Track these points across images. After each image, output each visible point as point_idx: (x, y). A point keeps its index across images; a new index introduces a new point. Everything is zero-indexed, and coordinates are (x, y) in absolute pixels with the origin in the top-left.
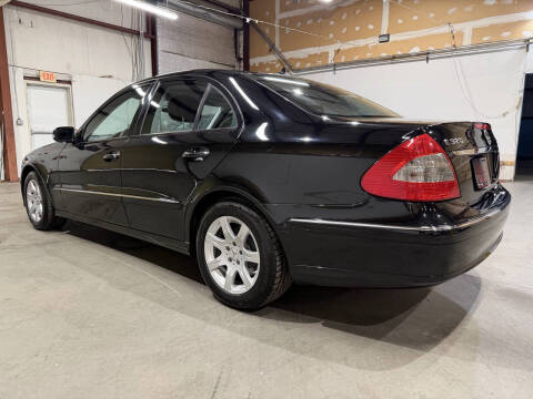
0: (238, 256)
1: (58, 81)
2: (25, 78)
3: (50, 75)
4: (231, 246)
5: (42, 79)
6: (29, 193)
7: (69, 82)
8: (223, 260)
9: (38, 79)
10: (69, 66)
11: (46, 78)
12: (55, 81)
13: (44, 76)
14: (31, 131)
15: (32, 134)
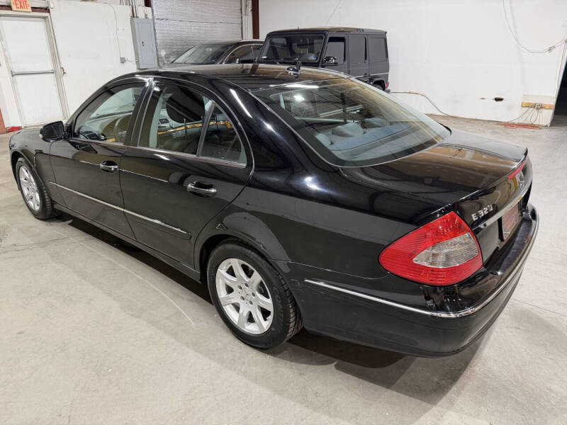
0: (250, 297)
1: (34, 9)
3: (23, 3)
4: (243, 286)
5: (14, 7)
6: (22, 179)
7: (47, 10)
8: (235, 297)
9: (9, 7)
11: (19, 6)
12: (30, 10)
13: (16, 4)
14: (11, 71)
15: (13, 76)
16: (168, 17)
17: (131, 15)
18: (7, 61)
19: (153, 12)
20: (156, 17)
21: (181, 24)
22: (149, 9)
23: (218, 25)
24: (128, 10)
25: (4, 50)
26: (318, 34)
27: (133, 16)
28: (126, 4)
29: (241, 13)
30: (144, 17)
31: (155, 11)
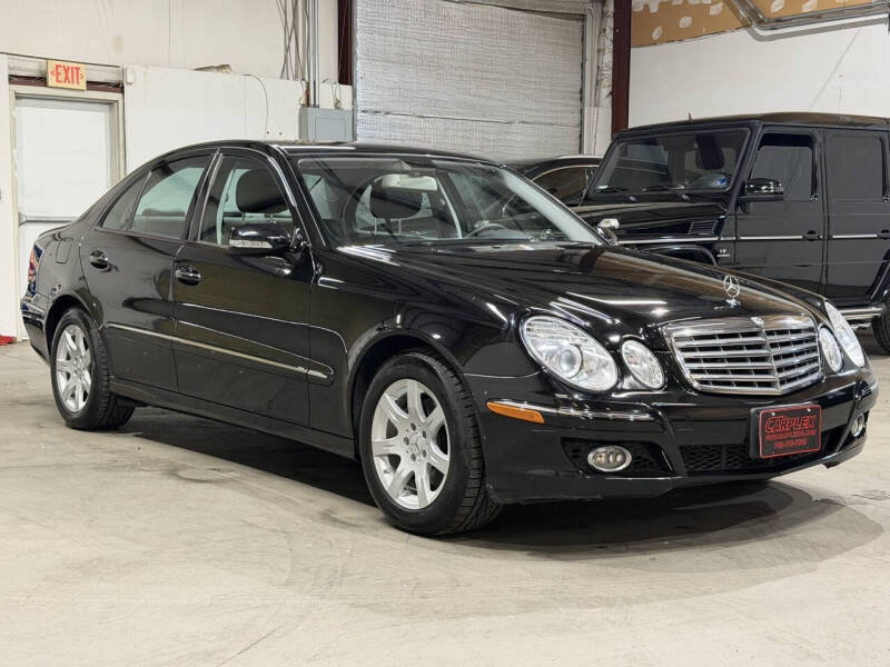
1: (92, 85)
2: (14, 79)
3: (71, 71)
5: (51, 80)
7: (118, 87)
9: (41, 80)
10: (118, 43)
11: (62, 78)
12: (83, 85)
13: (58, 74)
14: (20, 214)
15: (20, 225)
16: (393, 107)
17: (303, 101)
18: (15, 192)
19: (354, 96)
20: (363, 108)
21: (422, 123)
22: (347, 89)
23: (516, 127)
24: (298, 90)
25: (15, 167)
26: (737, 126)
27: (308, 104)
28: (296, 78)
29: (581, 99)
30: (333, 107)
31: (359, 94)
